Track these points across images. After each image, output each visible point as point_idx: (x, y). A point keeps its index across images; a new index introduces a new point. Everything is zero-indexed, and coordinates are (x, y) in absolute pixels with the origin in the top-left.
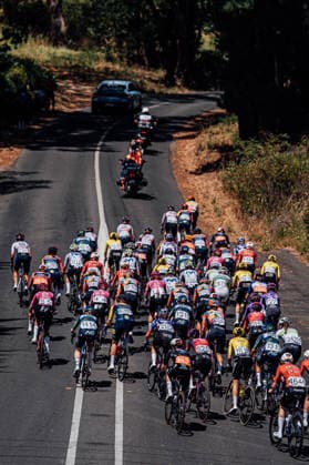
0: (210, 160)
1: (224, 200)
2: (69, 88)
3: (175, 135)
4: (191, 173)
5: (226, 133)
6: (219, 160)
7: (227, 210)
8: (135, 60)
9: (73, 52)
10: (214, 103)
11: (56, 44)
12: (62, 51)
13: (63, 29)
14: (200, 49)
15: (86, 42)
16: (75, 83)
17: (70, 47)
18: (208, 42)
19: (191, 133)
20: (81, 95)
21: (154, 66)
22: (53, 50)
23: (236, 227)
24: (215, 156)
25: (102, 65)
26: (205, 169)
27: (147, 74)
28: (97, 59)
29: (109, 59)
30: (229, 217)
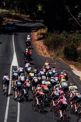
0: (41, 37)
1: (44, 47)
2: (6, 19)
3: (32, 31)
4: (36, 40)
5: (44, 31)
6: (43, 37)
7: (45, 49)
8: (22, 13)
9: (7, 11)
10: (42, 23)
12: (4, 10)
13: (5, 5)
14: (38, 10)
15: (10, 8)
16: (8, 18)
17: (6, 9)
18: (40, 8)
19: (36, 31)
20: (9, 21)
21: (27, 14)
22: (2, 10)
23: (47, 53)
24: (42, 36)
25: (14, 14)
26: (39, 39)
27: (25, 16)
28: (13, 12)
29: (16, 12)
30: (45, 51)
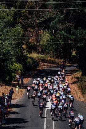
0: (75, 81)
1: (78, 91)
2: (41, 64)
3: (66, 75)
4: (70, 84)
5: (79, 74)
7: (79, 93)
8: (57, 57)
9: (42, 56)
10: (76, 67)
11: (38, 54)
12: (40, 55)
13: (40, 50)
14: (72, 55)
15: (45, 53)
16: (43, 63)
17: (41, 54)
18: (74, 53)
19: (70, 74)
20: (44, 66)
21: (61, 59)
22: (38, 55)
23: (81, 97)
24: (76, 80)
25: (49, 59)
26: (74, 83)
27: (60, 60)
28: (48, 57)
29: (51, 57)
30: (80, 94)
